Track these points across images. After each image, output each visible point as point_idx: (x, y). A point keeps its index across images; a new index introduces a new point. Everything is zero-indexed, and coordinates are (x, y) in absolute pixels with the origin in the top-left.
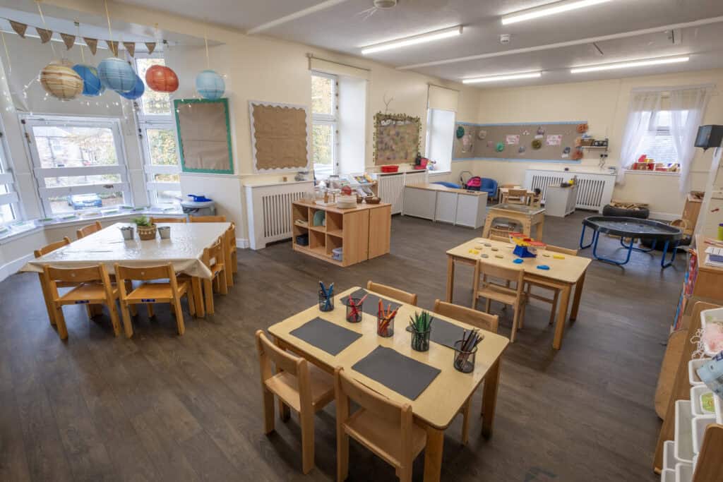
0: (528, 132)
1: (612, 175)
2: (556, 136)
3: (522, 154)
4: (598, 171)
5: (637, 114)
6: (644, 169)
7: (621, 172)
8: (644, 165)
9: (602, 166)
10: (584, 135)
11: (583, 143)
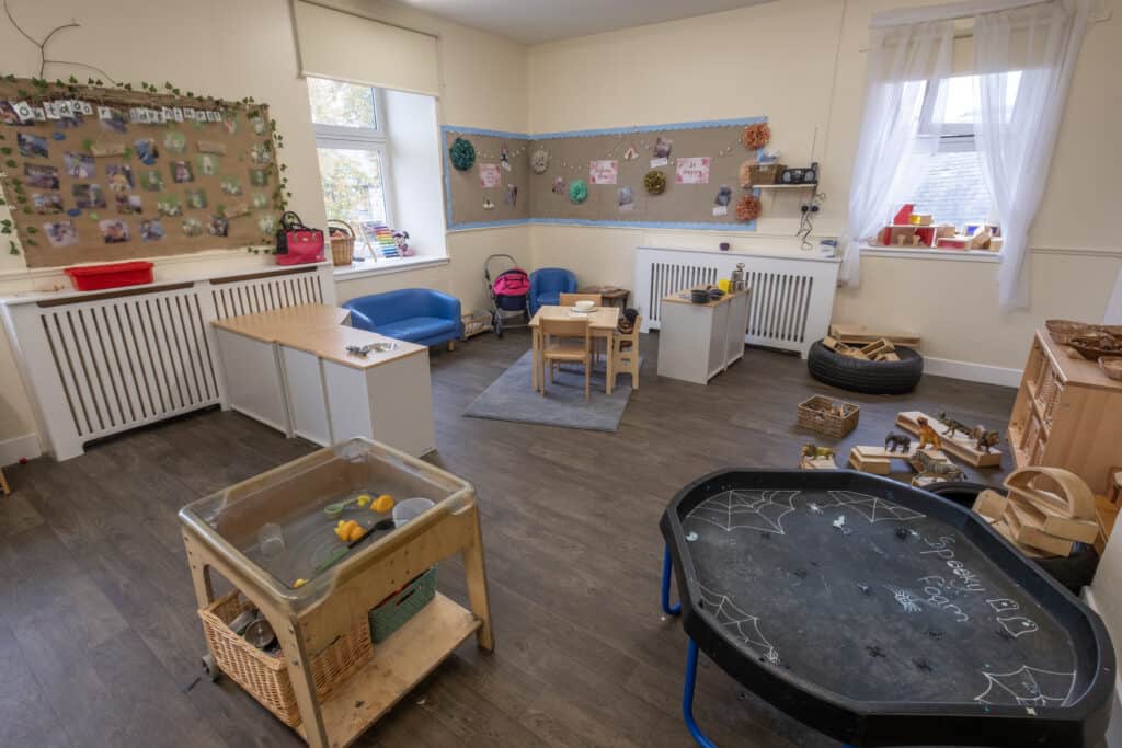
0: (636, 152)
1: (829, 260)
2: (698, 161)
3: (627, 208)
4: (793, 248)
5: (889, 88)
6: (908, 242)
7: (852, 251)
8: (909, 232)
9: (804, 236)
10: (760, 154)
11: (756, 175)
